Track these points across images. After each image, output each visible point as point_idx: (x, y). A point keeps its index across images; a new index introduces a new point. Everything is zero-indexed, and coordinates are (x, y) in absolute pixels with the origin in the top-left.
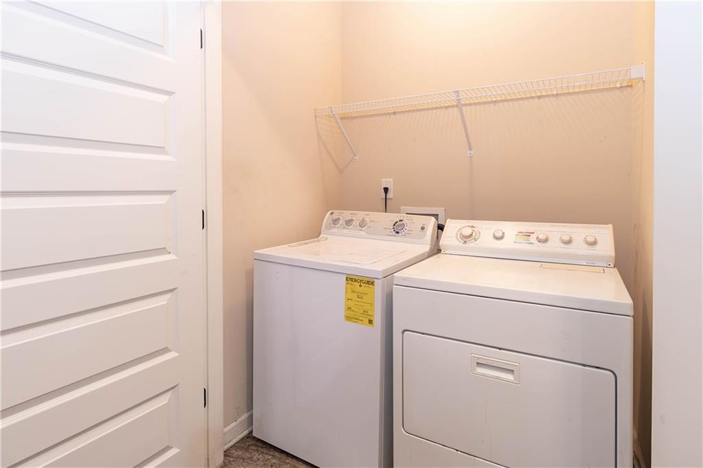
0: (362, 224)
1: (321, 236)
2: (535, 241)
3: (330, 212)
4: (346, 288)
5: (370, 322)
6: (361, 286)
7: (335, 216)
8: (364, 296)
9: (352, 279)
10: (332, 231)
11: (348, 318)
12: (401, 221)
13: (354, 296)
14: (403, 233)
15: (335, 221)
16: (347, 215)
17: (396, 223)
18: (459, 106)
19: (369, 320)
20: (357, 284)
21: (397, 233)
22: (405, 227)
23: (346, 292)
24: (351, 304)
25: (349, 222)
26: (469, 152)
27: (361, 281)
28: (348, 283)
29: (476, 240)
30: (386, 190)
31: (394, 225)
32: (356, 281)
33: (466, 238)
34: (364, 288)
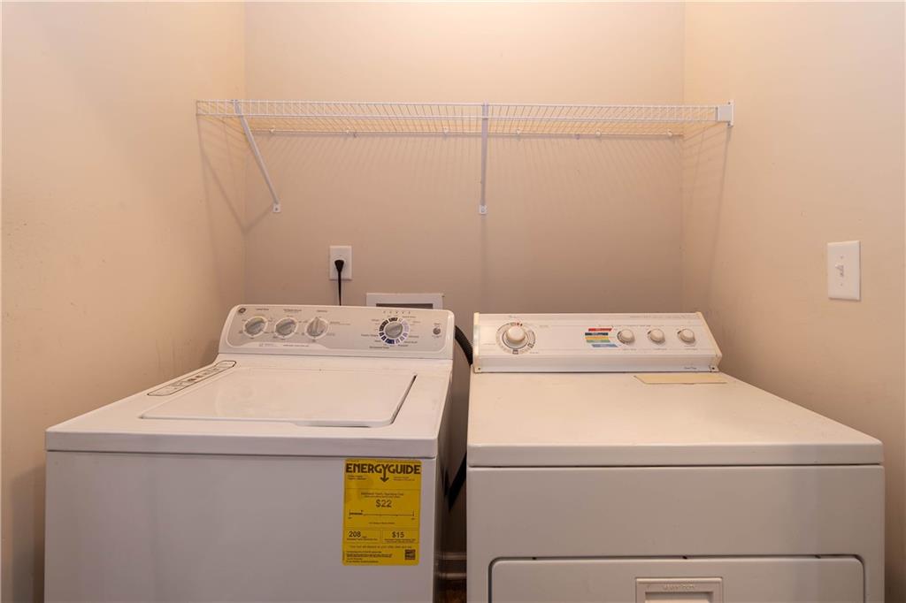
0: (314, 330)
1: (218, 359)
2: (617, 342)
3: (235, 309)
4: (347, 489)
5: (410, 555)
6: (384, 479)
7: (250, 316)
8: (393, 500)
9: (361, 468)
10: (245, 346)
11: (352, 557)
12: (393, 319)
13: (368, 505)
14: (401, 342)
15: (253, 327)
16: (276, 313)
17: (385, 323)
18: (485, 136)
19: (408, 552)
20: (376, 476)
21: (390, 342)
22: (403, 332)
23: (347, 498)
24: (358, 523)
25: (284, 328)
26: (481, 208)
27: (387, 467)
28: (351, 478)
29: (531, 346)
30: (340, 265)
31: (382, 328)
32: (372, 469)
33: (515, 345)
34: (395, 483)
